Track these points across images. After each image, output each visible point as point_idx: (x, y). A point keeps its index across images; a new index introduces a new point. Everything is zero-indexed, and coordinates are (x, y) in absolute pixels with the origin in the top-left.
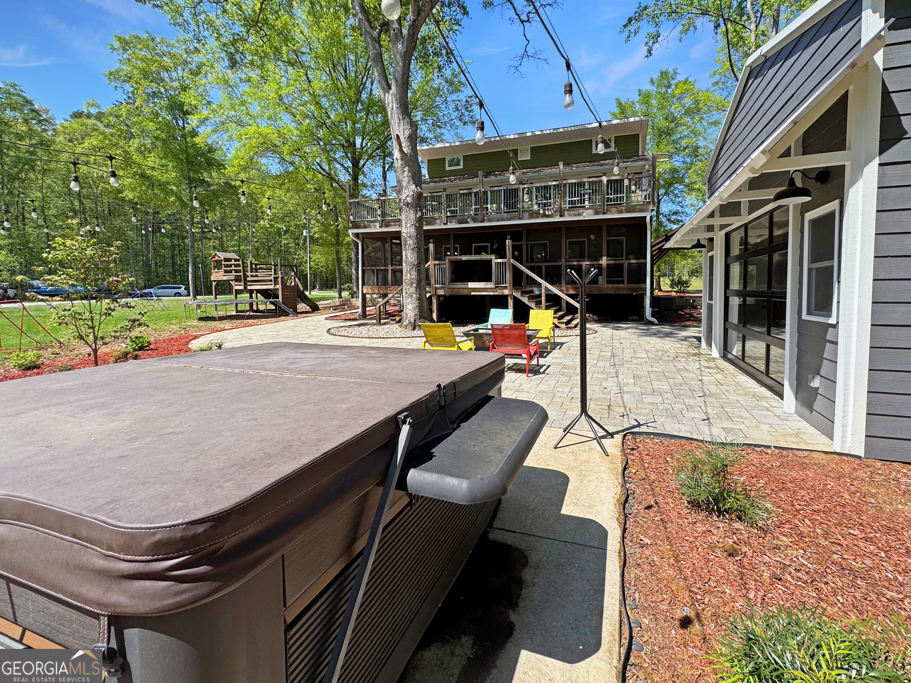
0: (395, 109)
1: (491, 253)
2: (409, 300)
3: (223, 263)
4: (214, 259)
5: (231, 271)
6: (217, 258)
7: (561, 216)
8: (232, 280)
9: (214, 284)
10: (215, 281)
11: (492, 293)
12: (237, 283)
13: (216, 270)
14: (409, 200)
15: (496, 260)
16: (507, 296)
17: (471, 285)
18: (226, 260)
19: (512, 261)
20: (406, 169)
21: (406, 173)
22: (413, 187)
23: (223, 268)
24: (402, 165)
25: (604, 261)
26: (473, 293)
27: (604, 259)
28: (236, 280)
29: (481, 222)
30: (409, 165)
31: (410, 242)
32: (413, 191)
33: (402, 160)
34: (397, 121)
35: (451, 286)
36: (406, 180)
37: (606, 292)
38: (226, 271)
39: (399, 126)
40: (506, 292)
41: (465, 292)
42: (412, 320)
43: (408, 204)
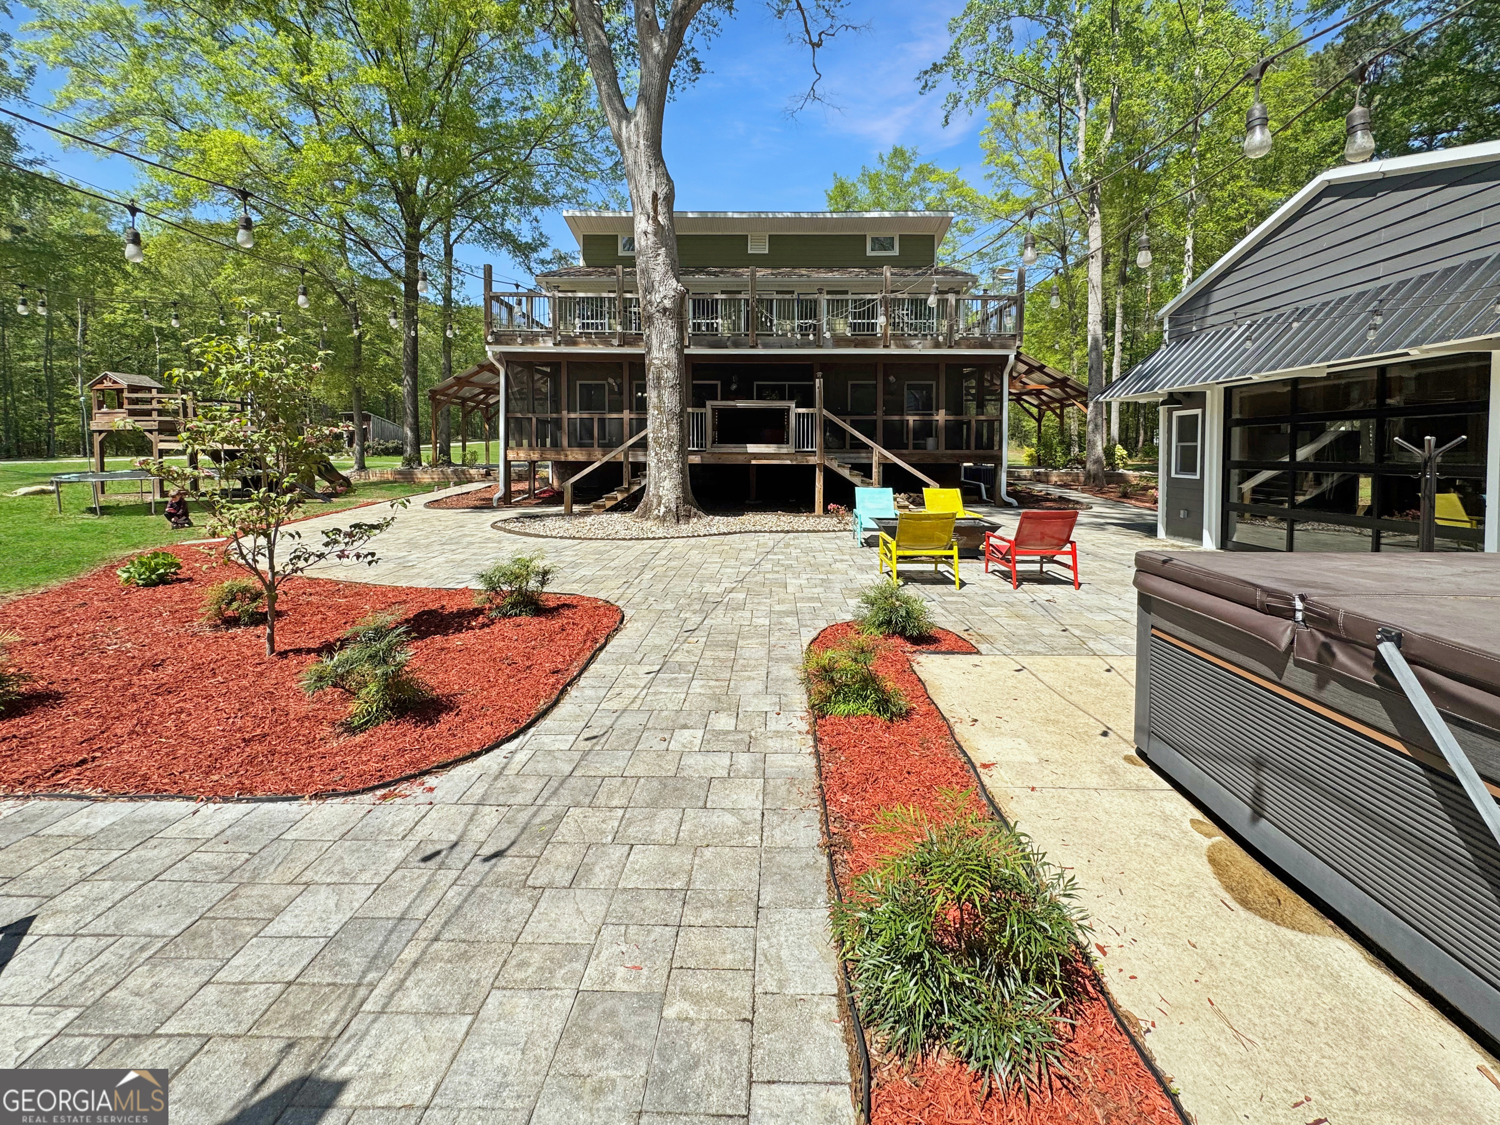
0: (642, 147)
1: (791, 399)
2: (664, 474)
3: (126, 394)
4: (99, 387)
5: (148, 413)
6: (107, 384)
7: (885, 346)
8: (151, 431)
9: (97, 438)
10: (100, 432)
11: (788, 462)
12: (163, 437)
13: (104, 410)
14: (668, 303)
15: (795, 410)
16: (813, 467)
17: (752, 448)
18: (133, 389)
19: (825, 412)
20: (662, 251)
21: (661, 259)
22: (674, 283)
23: (126, 406)
24: (655, 243)
25: (941, 417)
26: (753, 462)
27: (942, 412)
28: (160, 431)
29: (752, 347)
30: (666, 246)
31: (669, 375)
32: (675, 290)
33: (655, 235)
34: (645, 167)
35: (716, 450)
36: (661, 269)
37: (945, 461)
38: (132, 413)
39: (649, 177)
40: (813, 460)
41: (741, 460)
42: (673, 506)
43: (665, 310)
